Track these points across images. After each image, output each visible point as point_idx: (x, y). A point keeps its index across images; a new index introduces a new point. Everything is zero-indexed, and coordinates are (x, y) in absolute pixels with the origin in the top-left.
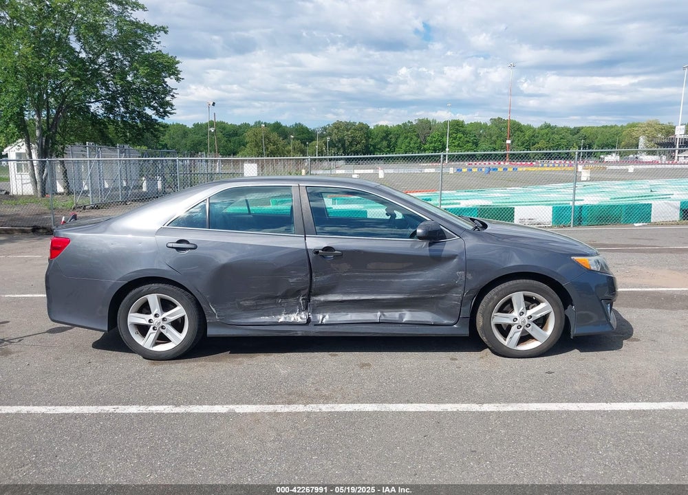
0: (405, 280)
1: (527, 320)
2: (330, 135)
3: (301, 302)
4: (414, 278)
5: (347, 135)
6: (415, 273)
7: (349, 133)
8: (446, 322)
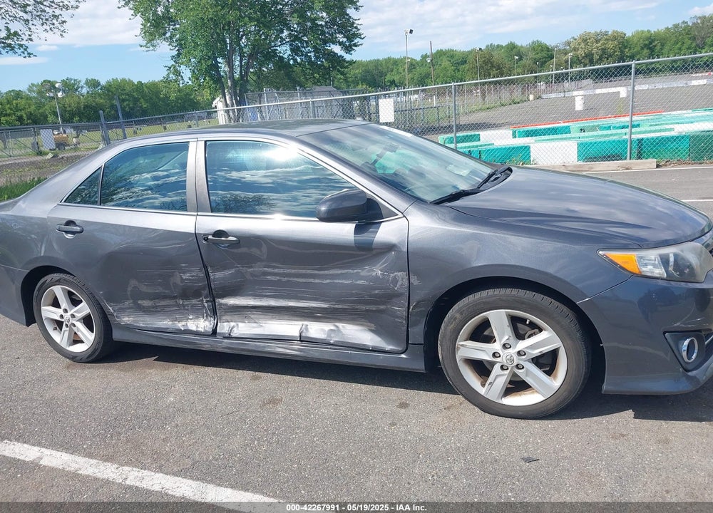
0: (328, 281)
1: (515, 357)
2: (575, 49)
3: (206, 304)
4: (339, 279)
5: (597, 47)
6: (339, 272)
7: (599, 44)
8: (389, 347)
